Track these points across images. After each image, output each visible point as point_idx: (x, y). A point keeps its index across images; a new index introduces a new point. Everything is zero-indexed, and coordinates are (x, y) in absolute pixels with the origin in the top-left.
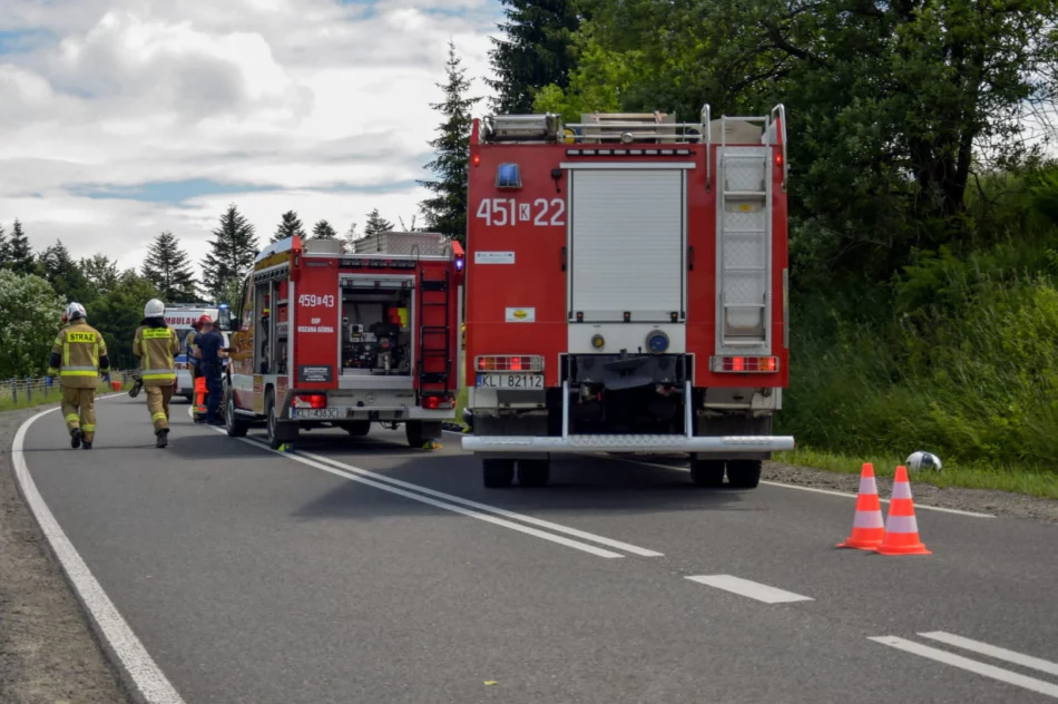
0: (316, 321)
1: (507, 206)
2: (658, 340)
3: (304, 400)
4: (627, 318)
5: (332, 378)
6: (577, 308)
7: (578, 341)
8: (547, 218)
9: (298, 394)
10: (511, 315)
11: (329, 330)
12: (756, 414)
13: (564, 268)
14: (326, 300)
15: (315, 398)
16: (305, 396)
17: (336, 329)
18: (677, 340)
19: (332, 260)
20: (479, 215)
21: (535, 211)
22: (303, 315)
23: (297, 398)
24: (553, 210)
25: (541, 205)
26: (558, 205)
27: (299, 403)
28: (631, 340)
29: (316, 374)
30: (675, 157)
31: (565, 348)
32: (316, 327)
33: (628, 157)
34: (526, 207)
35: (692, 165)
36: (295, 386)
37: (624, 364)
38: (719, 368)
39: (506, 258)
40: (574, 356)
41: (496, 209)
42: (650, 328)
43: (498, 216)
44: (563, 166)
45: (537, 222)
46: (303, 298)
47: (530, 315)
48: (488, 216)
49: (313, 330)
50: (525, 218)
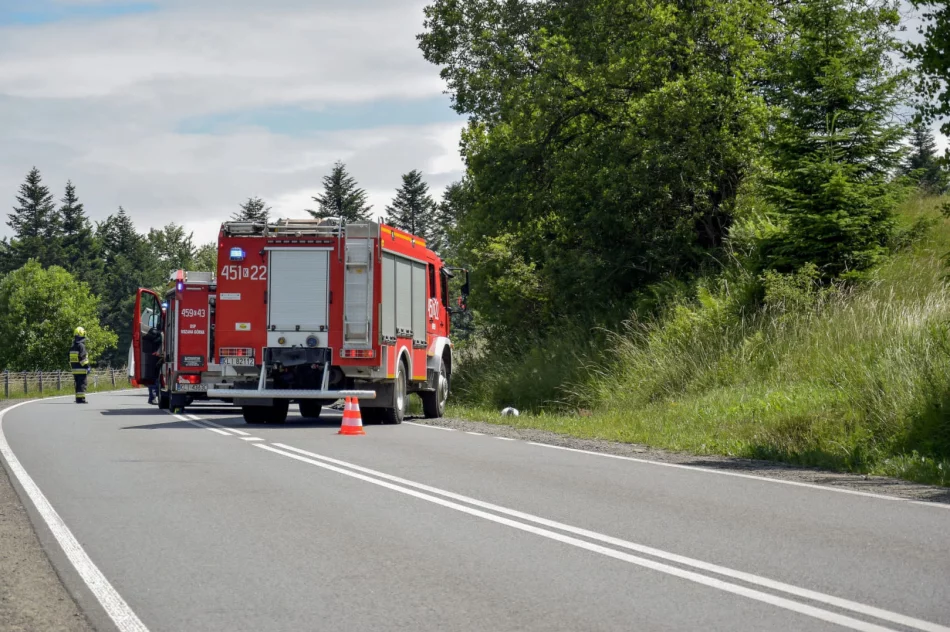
0: (193, 326)
1: (237, 269)
2: (312, 340)
3: (186, 378)
4: (298, 329)
5: (203, 364)
6: (272, 324)
7: (272, 341)
8: (257, 276)
9: (181, 374)
10: (238, 326)
11: (202, 332)
12: (374, 381)
13: (265, 302)
14: (200, 313)
15: (192, 377)
16: (186, 376)
17: (206, 332)
18: (323, 341)
19: (205, 286)
20: (223, 274)
21: (251, 272)
22: (184, 323)
23: (180, 377)
24: (260, 271)
25: (254, 269)
26: (263, 269)
27: (182, 380)
28: (298, 340)
29: (193, 361)
30: (323, 244)
31: (265, 343)
32: (193, 330)
33: (298, 244)
34: (247, 270)
35: (332, 249)
36: (179, 368)
37: (294, 353)
38: (343, 356)
39: (236, 297)
40: (270, 349)
41: (231, 271)
42: (308, 334)
43: (232, 275)
44: (266, 248)
45: (252, 278)
46: (185, 311)
47: (248, 327)
48: (227, 274)
49: (191, 332)
50: (246, 275)
